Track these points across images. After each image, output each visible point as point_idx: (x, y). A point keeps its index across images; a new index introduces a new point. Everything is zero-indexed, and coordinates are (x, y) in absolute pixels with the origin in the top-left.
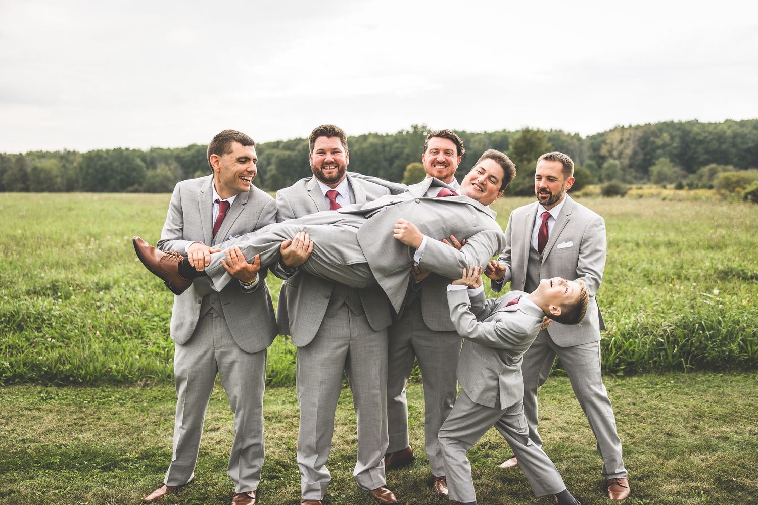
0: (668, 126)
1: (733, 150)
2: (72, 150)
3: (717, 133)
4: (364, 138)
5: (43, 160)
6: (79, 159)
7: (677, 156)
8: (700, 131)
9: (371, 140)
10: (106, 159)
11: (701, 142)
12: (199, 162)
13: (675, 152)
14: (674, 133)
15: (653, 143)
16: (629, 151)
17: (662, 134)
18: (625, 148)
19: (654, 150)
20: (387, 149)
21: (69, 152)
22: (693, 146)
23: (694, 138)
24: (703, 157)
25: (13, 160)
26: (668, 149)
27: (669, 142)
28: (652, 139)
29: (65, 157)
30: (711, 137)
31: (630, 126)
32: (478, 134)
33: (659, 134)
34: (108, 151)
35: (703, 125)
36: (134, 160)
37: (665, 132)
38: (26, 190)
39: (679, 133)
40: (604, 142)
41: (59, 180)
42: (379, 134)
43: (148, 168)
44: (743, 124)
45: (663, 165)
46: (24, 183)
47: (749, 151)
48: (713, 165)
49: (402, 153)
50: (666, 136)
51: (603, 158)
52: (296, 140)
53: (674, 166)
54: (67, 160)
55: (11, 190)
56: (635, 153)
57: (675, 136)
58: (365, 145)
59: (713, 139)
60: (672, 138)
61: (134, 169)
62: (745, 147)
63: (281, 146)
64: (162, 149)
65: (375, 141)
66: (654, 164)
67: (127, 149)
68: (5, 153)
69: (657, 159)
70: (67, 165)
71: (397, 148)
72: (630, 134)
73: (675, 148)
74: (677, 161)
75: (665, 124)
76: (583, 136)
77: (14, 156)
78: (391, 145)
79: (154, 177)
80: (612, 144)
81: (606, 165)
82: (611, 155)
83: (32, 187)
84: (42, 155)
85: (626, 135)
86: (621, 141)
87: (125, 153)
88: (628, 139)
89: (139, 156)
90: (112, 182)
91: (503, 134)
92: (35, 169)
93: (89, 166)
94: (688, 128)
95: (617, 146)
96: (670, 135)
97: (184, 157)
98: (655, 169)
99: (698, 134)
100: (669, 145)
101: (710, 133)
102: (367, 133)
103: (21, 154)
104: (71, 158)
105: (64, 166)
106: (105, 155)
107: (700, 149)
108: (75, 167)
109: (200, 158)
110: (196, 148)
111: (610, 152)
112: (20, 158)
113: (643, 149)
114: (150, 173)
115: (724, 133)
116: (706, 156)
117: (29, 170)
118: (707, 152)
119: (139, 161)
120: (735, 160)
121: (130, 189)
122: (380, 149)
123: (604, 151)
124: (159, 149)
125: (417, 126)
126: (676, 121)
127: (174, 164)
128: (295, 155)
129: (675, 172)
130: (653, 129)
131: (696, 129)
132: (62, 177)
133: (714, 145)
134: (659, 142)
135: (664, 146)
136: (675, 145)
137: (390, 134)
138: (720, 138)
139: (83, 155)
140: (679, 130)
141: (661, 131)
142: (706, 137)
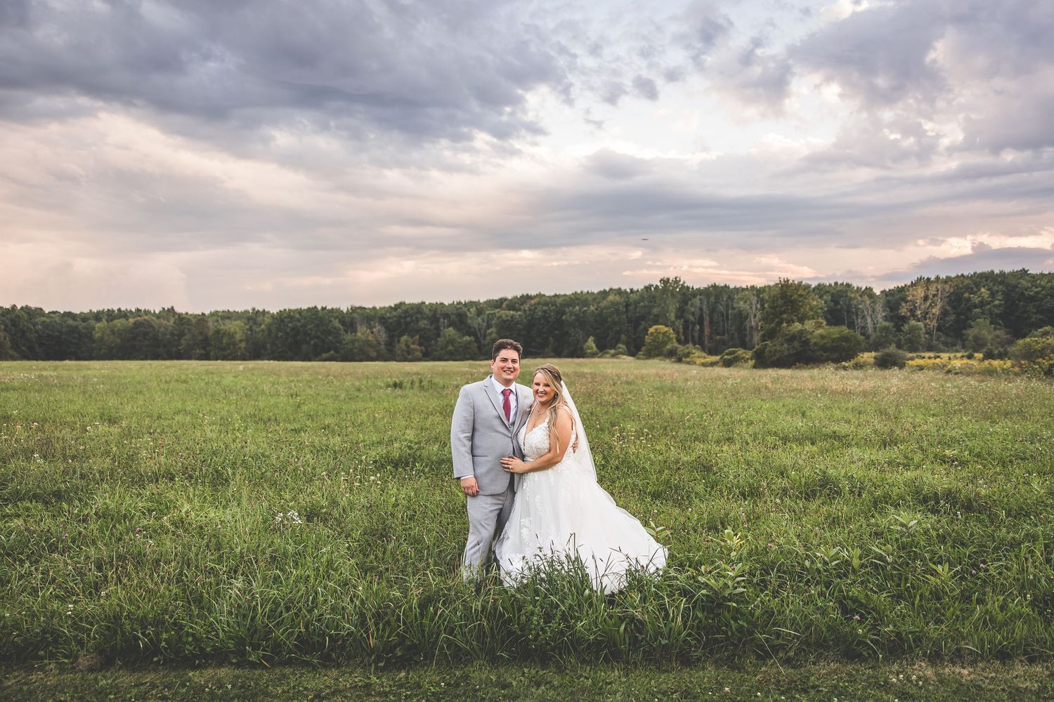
0: (988, 277)
2: (261, 310)
4: (604, 294)
5: (227, 322)
6: (268, 320)
7: (1000, 316)
8: (1029, 285)
9: (611, 298)
10: (299, 320)
11: (1032, 299)
12: (407, 324)
13: (996, 311)
14: (996, 288)
15: (969, 300)
16: (936, 311)
17: (979, 290)
18: (930, 305)
19: (969, 309)
20: (631, 308)
21: (258, 311)
22: (1021, 304)
23: (1022, 293)
24: (1035, 318)
25: (194, 321)
26: (988, 307)
27: (990, 299)
28: (966, 295)
29: (253, 318)
30: (1044, 293)
31: (938, 278)
32: (743, 290)
33: (975, 289)
34: (300, 312)
35: (1035, 277)
36: (330, 321)
37: (984, 287)
38: (206, 357)
39: (1002, 287)
40: (904, 299)
41: (243, 345)
42: (623, 288)
43: (346, 331)
45: (982, 328)
46: (204, 348)
49: (649, 313)
50: (984, 292)
51: (904, 319)
52: (522, 296)
53: (995, 329)
54: (255, 323)
55: (189, 357)
56: (944, 313)
57: (997, 292)
58: (604, 303)
59: (1046, 296)
60: (993, 294)
61: (330, 333)
63: (504, 306)
64: (365, 308)
65: (617, 298)
66: (971, 327)
67: (324, 309)
68: (187, 313)
69: (974, 320)
70: (254, 327)
71: (645, 306)
72: (938, 290)
73: (995, 306)
74: (1001, 322)
75: (983, 275)
76: (877, 292)
77: (195, 316)
78: (636, 303)
79: (353, 342)
80: (914, 302)
81: (906, 328)
82: (913, 315)
83: (212, 354)
84: (228, 316)
85: (932, 291)
86: (926, 298)
87: (320, 314)
88: (934, 296)
89: (336, 318)
90: (304, 347)
92: (218, 332)
93: (279, 329)
94: (1013, 280)
95: (921, 304)
96: (989, 290)
97: (389, 318)
98: (971, 333)
99: (1027, 289)
100: (989, 303)
101: (1044, 288)
102: (607, 289)
103: (203, 314)
104: (260, 319)
105: (251, 329)
106: (297, 316)
107: (1031, 308)
108: (263, 330)
109: (409, 319)
110: (403, 308)
111: (912, 312)
112: (202, 319)
113: (954, 308)
114: (348, 337)
116: (1039, 316)
117: (210, 333)
118: (1041, 311)
119: (336, 323)
121: (324, 355)
122: (622, 309)
123: (904, 310)
124: (361, 308)
125: (668, 279)
126: (997, 271)
127: (378, 327)
128: (520, 315)
129: (998, 337)
130: (966, 282)
131: (1024, 283)
132: (247, 341)
133: (1050, 302)
134: (976, 299)
135: (982, 304)
136: (997, 302)
137: (635, 289)
139: (273, 316)
140: (1001, 283)
141: (978, 285)
142: (1038, 293)
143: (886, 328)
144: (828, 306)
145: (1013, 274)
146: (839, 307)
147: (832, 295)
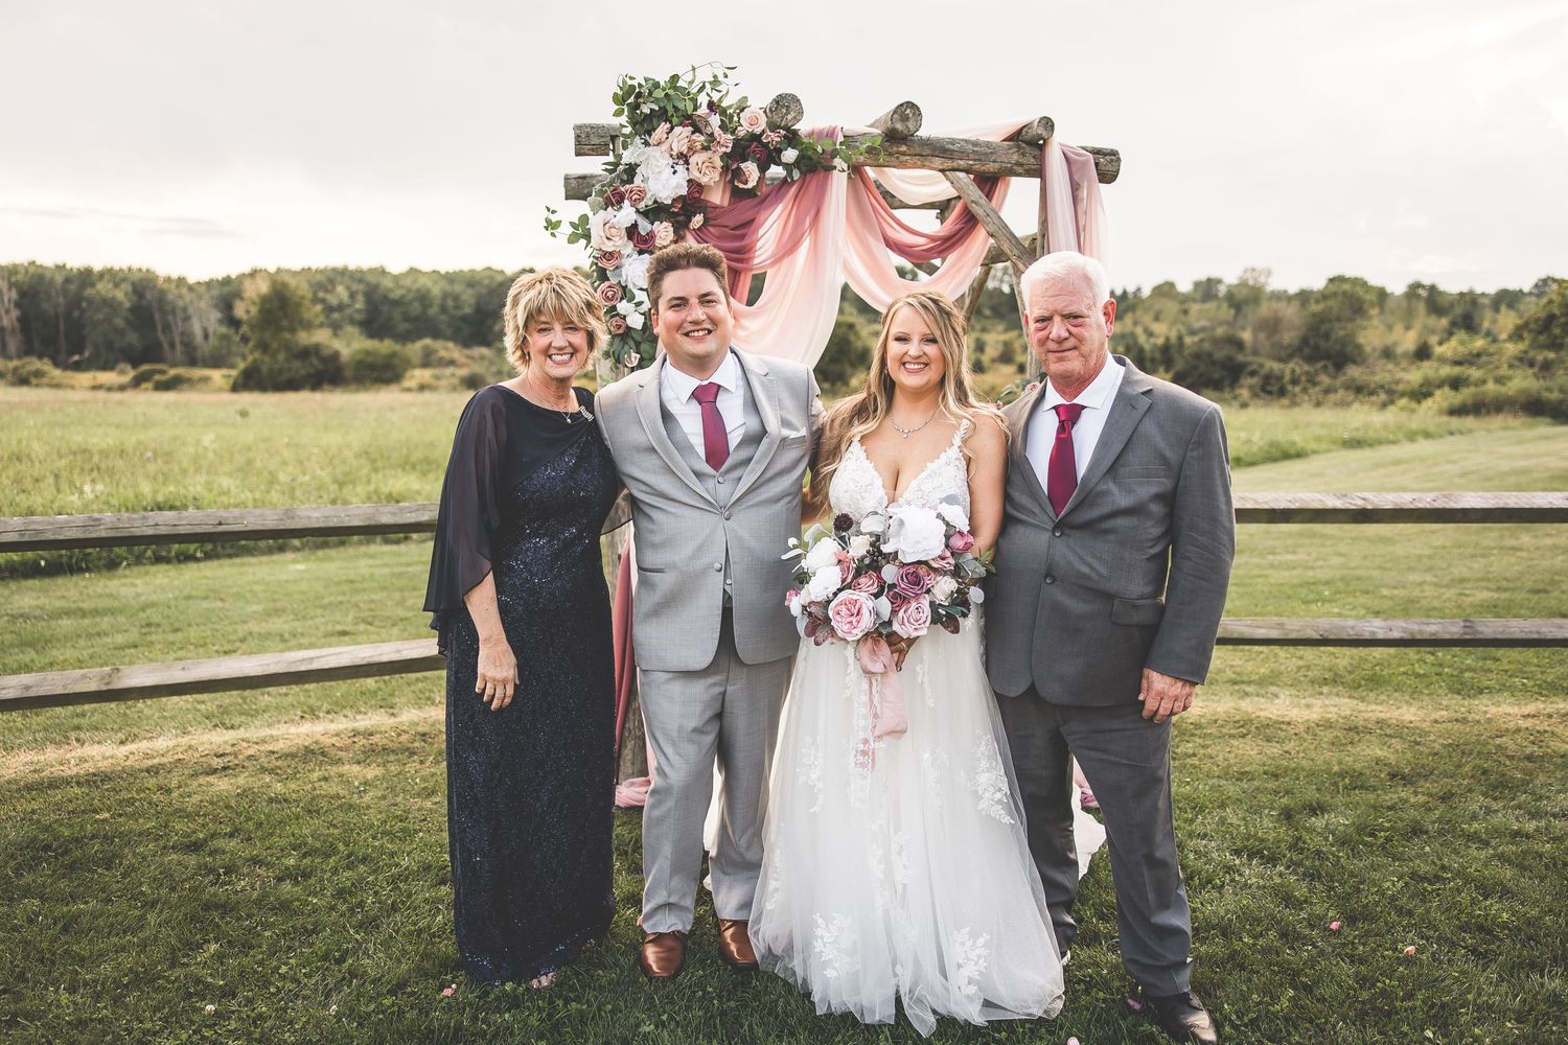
0: (343, 273)
1: (444, 318)
3: (418, 290)
11: (397, 303)
13: (358, 317)
14: (355, 287)
17: (334, 288)
22: (385, 309)
26: (348, 312)
27: (348, 302)
30: (410, 296)
33: (329, 288)
35: (396, 278)
37: (342, 283)
39: (361, 287)
40: (239, 294)
44: (450, 278)
47: (464, 319)
48: (428, 341)
50: (341, 292)
57: (356, 292)
60: (352, 296)
62: (460, 313)
73: (358, 311)
75: (334, 270)
91: (32, 269)
94: (372, 279)
96: (347, 288)
99: (391, 290)
100: (348, 306)
101: (409, 290)
107: (397, 314)
115: (428, 291)
118: (407, 318)
120: (449, 332)
126: (352, 267)
131: (387, 283)
133: (416, 309)
134: (333, 300)
135: (341, 307)
136: (358, 306)
138: (423, 297)
140: (360, 281)
141: (332, 281)
142: (403, 296)
143: (224, 337)
144: (130, 300)
145: (372, 271)
146: (144, 303)
147: (133, 284)
